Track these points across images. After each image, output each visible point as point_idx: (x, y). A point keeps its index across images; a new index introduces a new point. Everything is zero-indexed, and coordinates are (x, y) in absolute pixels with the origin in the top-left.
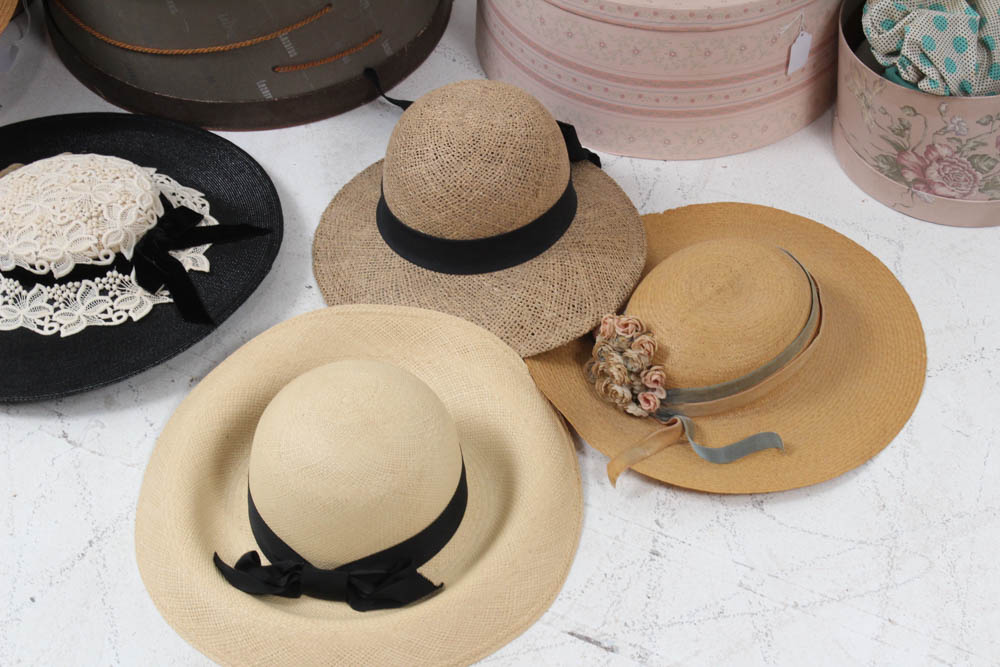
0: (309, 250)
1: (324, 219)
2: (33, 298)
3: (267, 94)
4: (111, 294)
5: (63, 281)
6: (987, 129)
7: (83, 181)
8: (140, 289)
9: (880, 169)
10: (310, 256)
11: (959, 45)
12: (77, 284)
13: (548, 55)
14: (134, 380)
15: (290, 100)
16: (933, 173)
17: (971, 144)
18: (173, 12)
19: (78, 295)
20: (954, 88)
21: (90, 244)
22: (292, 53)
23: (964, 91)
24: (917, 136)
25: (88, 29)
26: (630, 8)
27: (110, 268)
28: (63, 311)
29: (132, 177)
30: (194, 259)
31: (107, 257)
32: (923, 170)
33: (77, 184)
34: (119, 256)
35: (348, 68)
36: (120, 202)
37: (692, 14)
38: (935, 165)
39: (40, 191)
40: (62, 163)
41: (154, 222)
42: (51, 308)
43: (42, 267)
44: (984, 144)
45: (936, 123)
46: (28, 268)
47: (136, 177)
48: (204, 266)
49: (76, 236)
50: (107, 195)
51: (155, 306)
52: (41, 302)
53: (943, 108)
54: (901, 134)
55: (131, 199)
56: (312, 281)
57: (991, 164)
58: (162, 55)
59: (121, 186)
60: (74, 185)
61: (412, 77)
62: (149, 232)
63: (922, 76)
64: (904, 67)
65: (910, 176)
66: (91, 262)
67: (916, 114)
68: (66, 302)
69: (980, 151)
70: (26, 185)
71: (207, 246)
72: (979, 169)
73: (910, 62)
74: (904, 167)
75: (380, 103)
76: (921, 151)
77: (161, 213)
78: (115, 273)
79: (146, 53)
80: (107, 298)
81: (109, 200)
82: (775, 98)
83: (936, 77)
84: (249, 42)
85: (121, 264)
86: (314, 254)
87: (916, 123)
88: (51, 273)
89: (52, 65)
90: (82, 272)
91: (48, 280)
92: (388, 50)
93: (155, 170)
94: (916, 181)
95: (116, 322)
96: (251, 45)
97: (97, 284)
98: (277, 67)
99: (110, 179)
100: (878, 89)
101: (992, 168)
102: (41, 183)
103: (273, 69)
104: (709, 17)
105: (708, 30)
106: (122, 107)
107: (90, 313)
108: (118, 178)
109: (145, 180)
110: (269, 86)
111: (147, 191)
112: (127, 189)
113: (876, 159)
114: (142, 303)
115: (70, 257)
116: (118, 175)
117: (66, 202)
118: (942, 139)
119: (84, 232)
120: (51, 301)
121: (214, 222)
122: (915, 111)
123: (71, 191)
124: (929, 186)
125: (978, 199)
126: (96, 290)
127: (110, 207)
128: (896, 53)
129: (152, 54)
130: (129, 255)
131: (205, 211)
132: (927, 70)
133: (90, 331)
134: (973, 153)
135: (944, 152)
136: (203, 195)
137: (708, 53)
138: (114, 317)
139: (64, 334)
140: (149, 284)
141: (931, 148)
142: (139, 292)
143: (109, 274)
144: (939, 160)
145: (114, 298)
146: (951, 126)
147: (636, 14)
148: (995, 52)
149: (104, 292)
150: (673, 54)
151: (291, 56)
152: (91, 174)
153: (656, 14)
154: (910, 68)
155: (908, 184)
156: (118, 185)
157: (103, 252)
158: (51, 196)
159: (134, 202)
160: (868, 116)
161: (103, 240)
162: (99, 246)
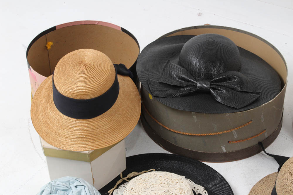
3: (224, 150)
7: (165, 183)
15: (233, 153)
18: (195, 121)
22: (236, 136)
25: (161, 124)
29: (182, 182)
33: (162, 185)
35: (253, 142)
36: (179, 193)
39: (149, 186)
40: (155, 175)
47: (184, 182)
50: (174, 190)
55: (184, 192)
58: (189, 135)
59: (179, 186)
60: (161, 184)
61: (272, 144)
70: (143, 184)
75: (262, 154)
79: (183, 134)
81: (176, 192)
84: (222, 133)
89: (144, 135)
92: (267, 136)
93: (185, 177)
96: (222, 134)
98: (230, 141)
99: (175, 183)
102: (149, 183)
103: (228, 142)
106: (172, 153)
108: (177, 183)
109: (187, 183)
110: (226, 148)
111: (188, 188)
112: (182, 187)
116: (177, 181)
117: (159, 191)
123: (160, 187)
127: (176, 194)
129: (185, 135)
136: (204, 188)
151: (235, 138)
152: (167, 180)
156: (178, 186)
158: (154, 189)
159: (185, 193)
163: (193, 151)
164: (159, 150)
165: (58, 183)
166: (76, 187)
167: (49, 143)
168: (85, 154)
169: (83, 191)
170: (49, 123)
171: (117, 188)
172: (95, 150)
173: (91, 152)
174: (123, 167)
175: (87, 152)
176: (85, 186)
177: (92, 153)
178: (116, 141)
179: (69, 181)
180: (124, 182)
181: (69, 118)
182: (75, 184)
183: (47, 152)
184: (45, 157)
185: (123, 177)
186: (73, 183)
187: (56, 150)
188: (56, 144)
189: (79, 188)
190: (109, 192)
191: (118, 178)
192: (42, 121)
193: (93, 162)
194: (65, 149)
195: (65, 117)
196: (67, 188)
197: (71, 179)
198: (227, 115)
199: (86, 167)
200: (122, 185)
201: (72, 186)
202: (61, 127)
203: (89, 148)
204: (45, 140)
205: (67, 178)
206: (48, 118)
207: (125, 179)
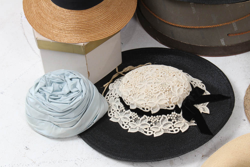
0: (242, 105)
1: (247, 93)
2: (142, 120)
3: (223, 43)
4: (173, 121)
5: (155, 115)
7: (161, 76)
8: (184, 119)
10: (243, 107)
12: (160, 116)
14: (183, 157)
15: (232, 46)
18: (194, 13)
19: (160, 121)
21: (166, 101)
22: (236, 29)
25: (158, 17)
27: (173, 111)
28: (154, 126)
29: (180, 75)
30: (203, 108)
31: (172, 107)
33: (159, 77)
34: (177, 106)
36: (177, 85)
39: (145, 79)
40: (152, 68)
41: (189, 93)
42: (149, 125)
43: (147, 109)
46: (141, 109)
47: (181, 75)
48: (207, 111)
49: (161, 98)
50: (171, 82)
51: (190, 126)
52: (145, 122)
55: (181, 84)
56: (245, 117)
58: (186, 28)
59: (176, 79)
60: (158, 77)
62: (187, 97)
66: (166, 108)
68: (155, 123)
70: (139, 76)
71: (208, 103)
77: (191, 90)
78: (175, 113)
79: (180, 27)
80: (171, 122)
81: (173, 84)
84: (221, 25)
85: (177, 110)
86: (245, 107)
88: (150, 111)
89: (139, 29)
90: (163, 112)
91: (149, 114)
95: (175, 132)
96: (222, 26)
97: (168, 117)
98: (229, 34)
99: (172, 76)
102: (145, 76)
103: (228, 35)
106: (169, 47)
107: (165, 128)
108: (174, 75)
109: (184, 76)
110: (225, 41)
111: (186, 81)
112: (179, 80)
114: (185, 125)
115: (158, 106)
116: (175, 74)
117: (156, 84)
119: (164, 96)
120: (149, 122)
121: (208, 93)
123: (157, 80)
126: (167, 119)
127: (173, 87)
129: (183, 28)
130: (180, 106)
131: (204, 88)
133: (165, 135)
136: (202, 82)
138: (174, 130)
139: (155, 136)
140: (188, 117)
142: (184, 121)
143: (172, 113)
145: (174, 122)
149: (170, 120)
151: (235, 30)
152: (164, 73)
156: (175, 79)
157: (171, 105)
158: (150, 81)
159: (182, 85)
161: (171, 100)
162: (170, 102)
163: (190, 45)
164: (155, 44)
165: (52, 75)
166: (71, 79)
167: (43, 35)
168: (80, 46)
169: (78, 84)
170: (42, 14)
171: (113, 82)
172: (90, 42)
173: (85, 44)
174: (119, 61)
175: (82, 44)
176: (80, 79)
177: (87, 45)
178: (112, 33)
179: (63, 74)
180: (120, 76)
181: (63, 9)
182: (70, 77)
183: (41, 45)
184: (39, 49)
185: (118, 71)
186: (68, 75)
187: (50, 42)
188: (50, 36)
189: (74, 81)
190: (104, 86)
191: (114, 72)
192: (35, 13)
193: (88, 55)
194: (59, 41)
195: (58, 7)
196: (62, 81)
197: (66, 72)
198: (228, 5)
199: (81, 60)
200: (118, 79)
201: (67, 79)
202: (54, 19)
203: (84, 40)
204: (39, 32)
205: (62, 71)
206: (41, 10)
207: (121, 73)
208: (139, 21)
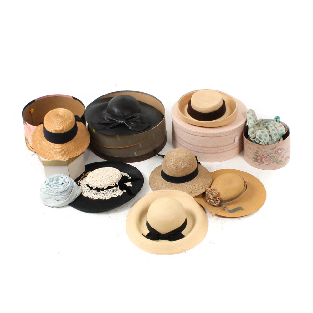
0: (148, 183)
1: (150, 177)
2: (100, 193)
3: (136, 155)
4: (115, 191)
5: (106, 189)
6: (273, 150)
7: (107, 172)
8: (120, 190)
9: (254, 161)
10: (149, 184)
11: (266, 136)
12: (108, 190)
13: (189, 144)
14: (120, 207)
15: (140, 156)
16: (263, 160)
17: (270, 154)
18: (119, 140)
19: (109, 192)
20: (266, 144)
21: (110, 182)
23: (268, 144)
24: (260, 153)
25: (101, 145)
26: (205, 133)
27: (114, 186)
28: (106, 195)
30: (129, 184)
31: (114, 184)
32: (261, 160)
34: (116, 184)
35: (151, 150)
37: (217, 134)
38: (264, 158)
39: (99, 174)
41: (121, 178)
42: (104, 195)
43: (102, 187)
44: (272, 154)
45: (263, 150)
46: (99, 188)
48: (131, 185)
49: (107, 181)
51: (123, 193)
52: (101, 194)
53: (264, 147)
54: (257, 153)
56: (150, 187)
57: (274, 157)
61: (162, 151)
62: (120, 180)
63: (260, 141)
64: (257, 140)
65: (259, 161)
66: (111, 185)
67: (259, 149)
68: (106, 193)
69: (272, 155)
71: (131, 182)
72: (272, 159)
73: (258, 139)
74: (258, 159)
75: (157, 156)
76: (261, 156)
77: (122, 176)
78: (115, 187)
79: (113, 149)
80: (114, 192)
82: (232, 149)
83: (263, 141)
84: (133, 145)
85: (116, 186)
86: (149, 183)
87: (259, 150)
88: (103, 188)
90: (109, 187)
91: (103, 190)
92: (158, 146)
94: (260, 162)
95: (116, 196)
97: (112, 189)
100: (252, 145)
101: (274, 158)
102: (99, 172)
103: (137, 150)
104: (220, 134)
105: (220, 137)
107: (111, 195)
113: (252, 159)
114: (121, 193)
115: (107, 185)
116: (113, 170)
117: (105, 175)
118: (264, 153)
119: (109, 180)
120: (103, 194)
121: (131, 178)
122: (259, 148)
123: (105, 173)
124: (263, 163)
125: (272, 164)
126: (112, 191)
127: (113, 175)
128: (255, 138)
130: (117, 184)
131: (129, 176)
132: (261, 140)
133: (112, 198)
134: (270, 155)
135: (265, 156)
136: (127, 174)
137: (220, 141)
138: (116, 195)
139: (107, 199)
140: (121, 189)
141: (263, 155)
142: (120, 191)
143: (114, 187)
144: (264, 157)
145: (115, 192)
146: (266, 151)
147: (207, 134)
148: (272, 137)
149: (113, 191)
150: (213, 141)
151: (141, 147)
153: (210, 134)
154: (258, 140)
155: (259, 163)
156: (113, 172)
157: (113, 183)
158: (101, 175)
160: (250, 151)
161: (113, 181)
162: (112, 182)
163: (119, 158)
165: (52, 177)
166: (62, 178)
167: (45, 158)
168: (65, 161)
169: (66, 179)
170: (44, 148)
171: (82, 179)
172: (70, 159)
173: (67, 160)
174: (84, 170)
175: (66, 160)
176: (66, 177)
177: (68, 160)
178: (80, 154)
179: (58, 176)
180: (85, 176)
181: (54, 144)
182: (62, 177)
183: (45, 164)
184: (43, 166)
185: (84, 174)
186: (60, 176)
187: (49, 161)
188: (49, 158)
189: (63, 178)
190: (78, 182)
191: (82, 175)
192: (39, 148)
193: (69, 166)
194: (54, 160)
195: (52, 144)
196: (57, 179)
197: (59, 175)
198: (135, 135)
199: (65, 168)
200: (84, 178)
201: (60, 178)
202: (50, 150)
203: (67, 158)
204: (42, 157)
205: (57, 175)
206: (43, 146)
207: (86, 175)
208: (90, 150)
